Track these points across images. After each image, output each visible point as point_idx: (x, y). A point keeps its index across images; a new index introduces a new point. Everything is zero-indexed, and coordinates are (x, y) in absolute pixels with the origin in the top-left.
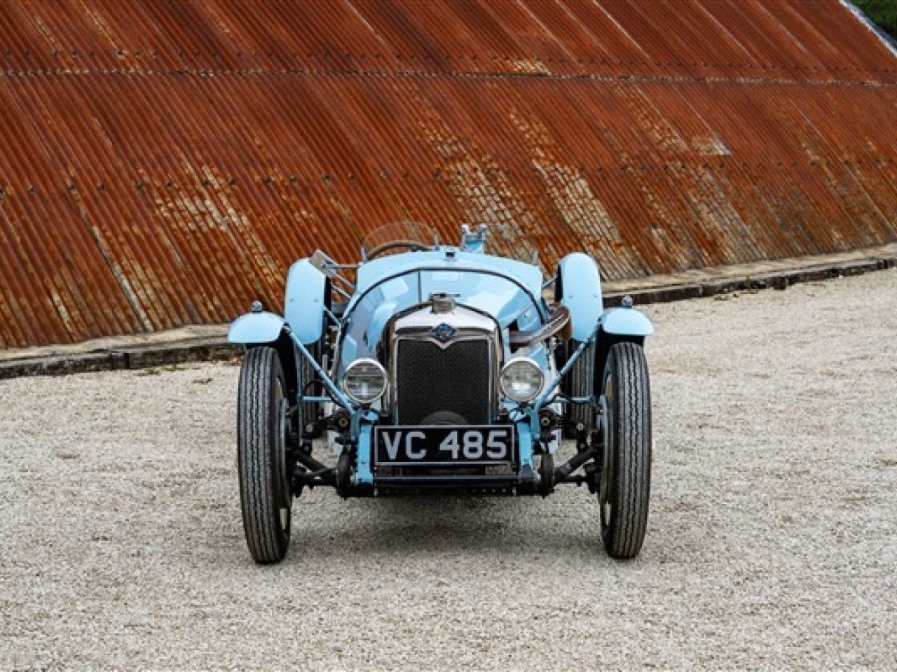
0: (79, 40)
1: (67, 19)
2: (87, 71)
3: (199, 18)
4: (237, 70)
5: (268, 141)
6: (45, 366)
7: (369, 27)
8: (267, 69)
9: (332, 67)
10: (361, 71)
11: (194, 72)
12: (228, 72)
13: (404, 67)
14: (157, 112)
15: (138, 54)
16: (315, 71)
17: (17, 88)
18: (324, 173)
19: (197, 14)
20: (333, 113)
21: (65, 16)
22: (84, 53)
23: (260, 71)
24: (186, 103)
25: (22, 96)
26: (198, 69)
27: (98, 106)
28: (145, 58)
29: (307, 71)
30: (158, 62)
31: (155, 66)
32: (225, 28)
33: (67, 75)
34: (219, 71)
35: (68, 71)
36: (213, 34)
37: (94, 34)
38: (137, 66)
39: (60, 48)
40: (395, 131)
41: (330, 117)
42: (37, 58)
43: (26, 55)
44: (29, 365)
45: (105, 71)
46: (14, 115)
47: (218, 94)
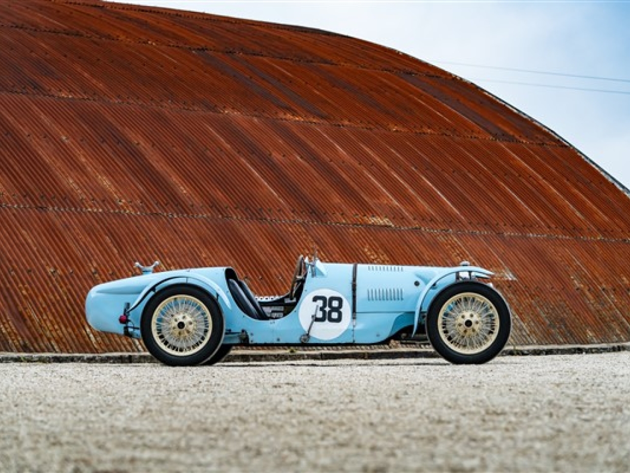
0: (95, 193)
1: (88, 180)
2: (101, 210)
3: (168, 184)
4: (191, 215)
5: (210, 255)
6: (85, 358)
7: (274, 193)
8: (209, 214)
9: (250, 216)
10: (269, 218)
11: (165, 214)
12: (185, 215)
13: (296, 217)
14: (143, 236)
15: (131, 202)
16: (239, 218)
17: (61, 217)
18: (244, 275)
19: (166, 182)
20: (251, 242)
21: (86, 178)
22: (98, 200)
23: (205, 215)
24: (161, 232)
25: (64, 222)
26: (167, 213)
27: (109, 230)
28: (135, 204)
29: (235, 217)
30: (143, 207)
31: (142, 210)
32: (183, 190)
33: (89, 212)
34: (180, 215)
35: (90, 210)
36: (176, 193)
37: (104, 190)
38: (131, 209)
39: (84, 197)
40: (289, 254)
41: (249, 244)
42: (71, 201)
43: (64, 199)
44: (76, 357)
45: (112, 211)
46: (60, 232)
47: (180, 227)
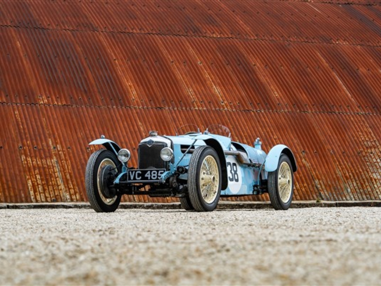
0: (206, 97)
1: (204, 90)
2: (205, 108)
3: (265, 90)
4: (275, 110)
5: (280, 137)
7: (349, 95)
8: (290, 110)
9: (323, 110)
10: (337, 112)
11: (255, 110)
12: (271, 111)
13: (359, 110)
14: (231, 124)
15: (231, 103)
16: (313, 111)
17: (172, 113)
18: (303, 150)
19: (264, 88)
20: (316, 128)
21: (203, 88)
22: (206, 102)
23: (286, 110)
24: (246, 122)
25: (173, 117)
27: (205, 121)
28: (234, 105)
29: (310, 111)
30: (239, 106)
31: (237, 107)
32: (276, 94)
33: (196, 110)
34: (267, 110)
35: (197, 108)
36: (269, 96)
37: (214, 95)
38: (229, 107)
39: (196, 100)
41: (314, 129)
42: (185, 104)
43: (180, 102)
45: (213, 109)
46: (167, 123)
47: (263, 119)
